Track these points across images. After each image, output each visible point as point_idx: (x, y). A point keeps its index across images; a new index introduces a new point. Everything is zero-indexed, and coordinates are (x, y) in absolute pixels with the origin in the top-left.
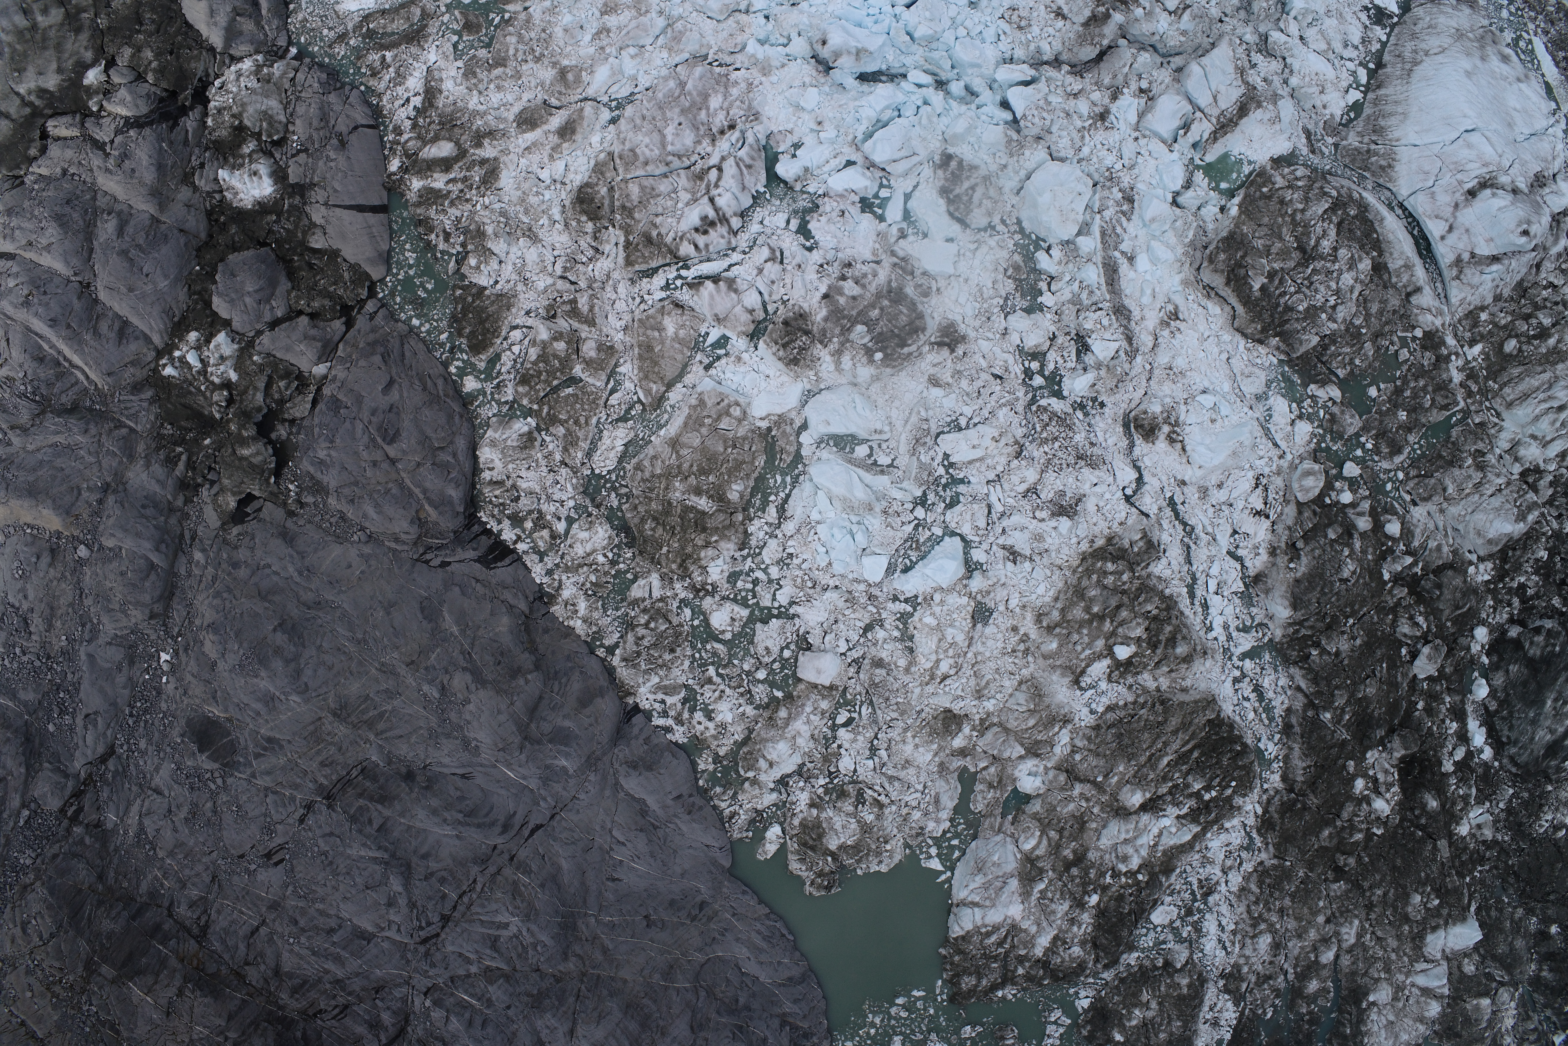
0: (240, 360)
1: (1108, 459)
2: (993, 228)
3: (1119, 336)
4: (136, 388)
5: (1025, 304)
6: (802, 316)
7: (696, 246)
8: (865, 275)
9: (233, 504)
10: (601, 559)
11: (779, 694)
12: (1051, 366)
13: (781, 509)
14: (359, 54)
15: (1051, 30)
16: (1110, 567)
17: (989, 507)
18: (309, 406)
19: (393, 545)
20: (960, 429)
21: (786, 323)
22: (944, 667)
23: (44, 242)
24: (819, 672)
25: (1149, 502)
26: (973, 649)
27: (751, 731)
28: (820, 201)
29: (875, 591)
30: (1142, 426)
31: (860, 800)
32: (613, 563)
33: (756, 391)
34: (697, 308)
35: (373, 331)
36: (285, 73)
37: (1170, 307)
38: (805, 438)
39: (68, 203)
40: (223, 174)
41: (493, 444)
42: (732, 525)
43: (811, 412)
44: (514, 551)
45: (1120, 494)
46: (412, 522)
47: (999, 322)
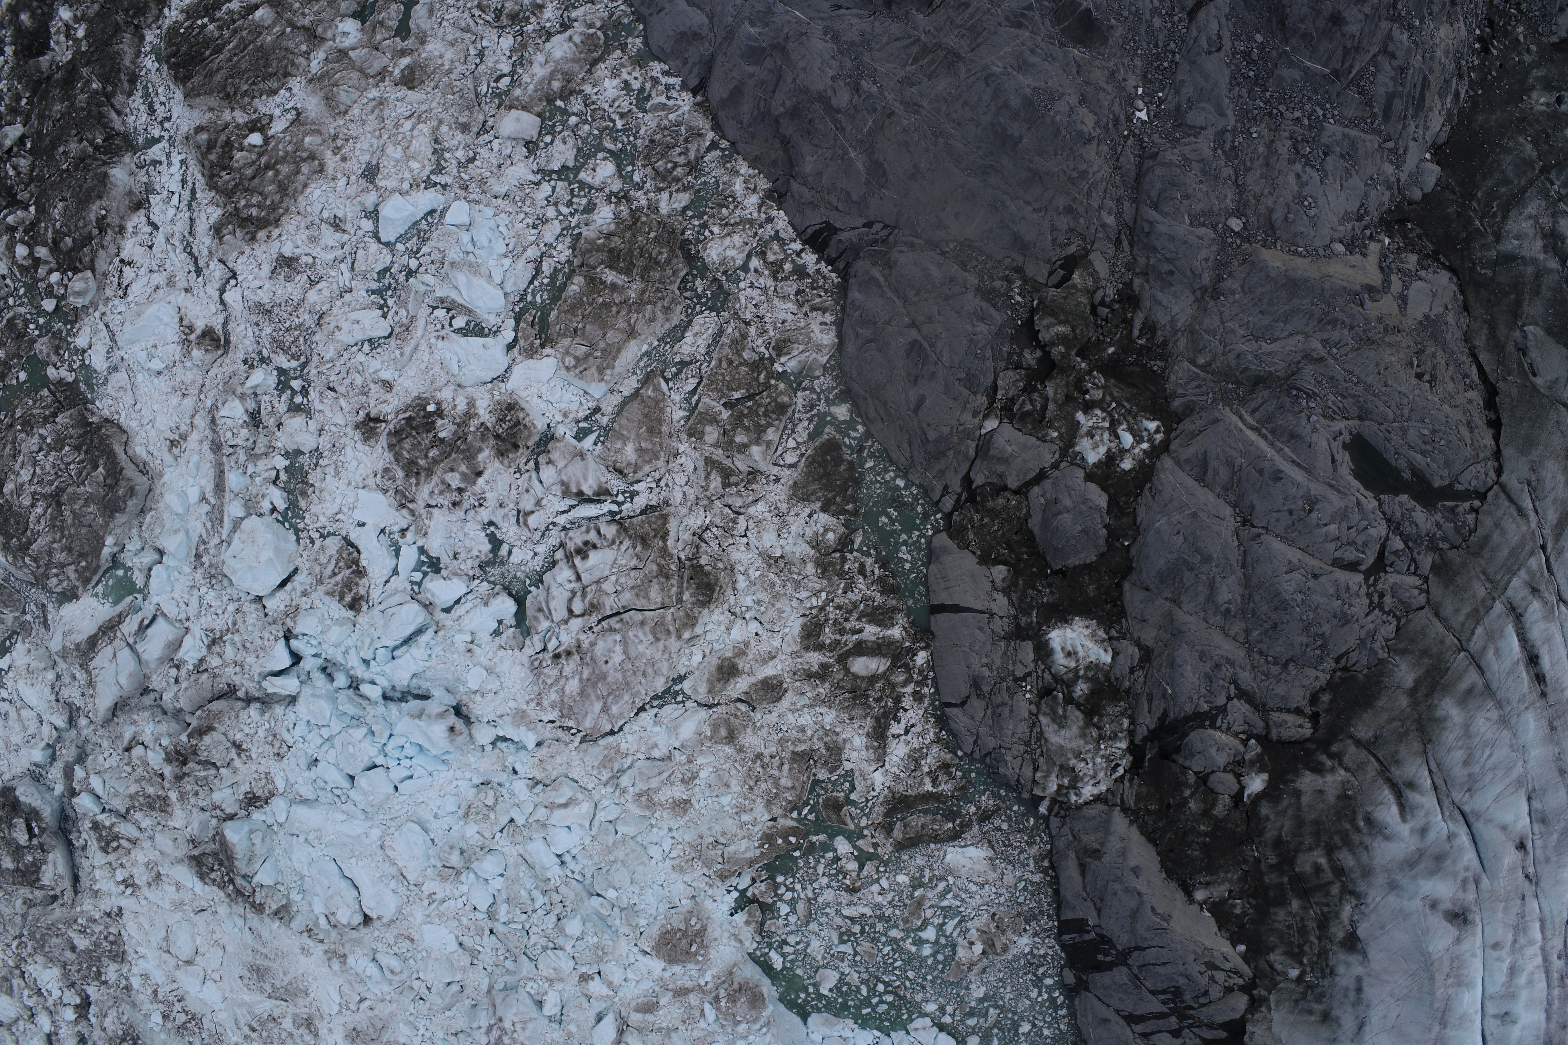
0: (1072, 433)
1: (246, 312)
2: (322, 536)
3: (220, 422)
4: (1189, 410)
5: (301, 459)
6: (501, 454)
7: (599, 532)
8: (441, 493)
9: (1075, 276)
10: (716, 229)
11: (559, 103)
12: (284, 397)
13: (538, 270)
14: (963, 792)
15: (247, 730)
16: (254, 212)
17: (353, 269)
18: (1000, 383)
19: (916, 241)
20: (369, 340)
21: (516, 447)
22: (408, 125)
23: (1296, 576)
24: (518, 120)
25: (216, 271)
26: (382, 142)
27: (589, 71)
28: (478, 572)
29: (462, 193)
30: (213, 340)
31: (498, 13)
32: (704, 226)
33: (552, 384)
34: (603, 468)
35: (942, 472)
36: (1046, 777)
37: (176, 451)
38: (508, 335)
39: (1276, 624)
40: (1107, 658)
41: (819, 348)
42: (583, 254)
43: (501, 360)
44: (805, 242)
45: (240, 279)
46: (895, 263)
47: (324, 442)
